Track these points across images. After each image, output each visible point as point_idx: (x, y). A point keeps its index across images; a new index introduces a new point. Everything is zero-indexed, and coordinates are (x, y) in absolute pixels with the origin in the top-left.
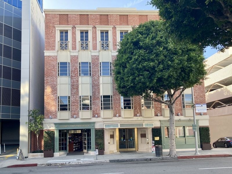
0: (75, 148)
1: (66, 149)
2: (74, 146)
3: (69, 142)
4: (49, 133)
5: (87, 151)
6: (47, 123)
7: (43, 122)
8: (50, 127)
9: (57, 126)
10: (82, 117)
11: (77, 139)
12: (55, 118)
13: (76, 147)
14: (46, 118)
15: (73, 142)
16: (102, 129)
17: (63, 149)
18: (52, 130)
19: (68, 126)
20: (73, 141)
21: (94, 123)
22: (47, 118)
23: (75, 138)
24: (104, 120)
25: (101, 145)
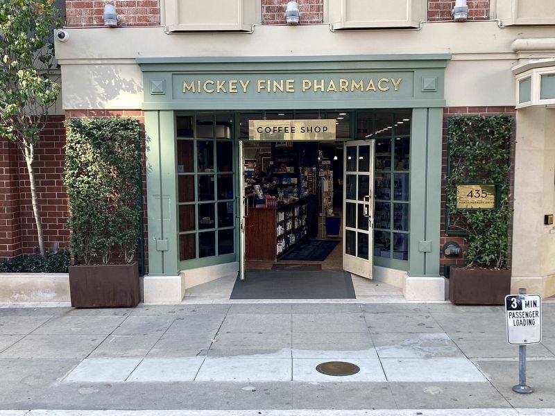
0: (285, 236)
1: (227, 247)
2: (280, 224)
3: (251, 200)
4: (106, 132)
5: (375, 263)
6: (91, 62)
7: (61, 52)
8: (112, 94)
9: (158, 84)
10: (347, 18)
11: (294, 180)
12: (144, 22)
13: (289, 232)
14: (78, 26)
15: (272, 201)
16: (499, 114)
17: (207, 252)
18: (124, 116)
19: (244, 83)
20: (273, 192)
21: (439, 64)
22: (90, 26)
23: (281, 177)
24: (520, 43)
25: (492, 234)
